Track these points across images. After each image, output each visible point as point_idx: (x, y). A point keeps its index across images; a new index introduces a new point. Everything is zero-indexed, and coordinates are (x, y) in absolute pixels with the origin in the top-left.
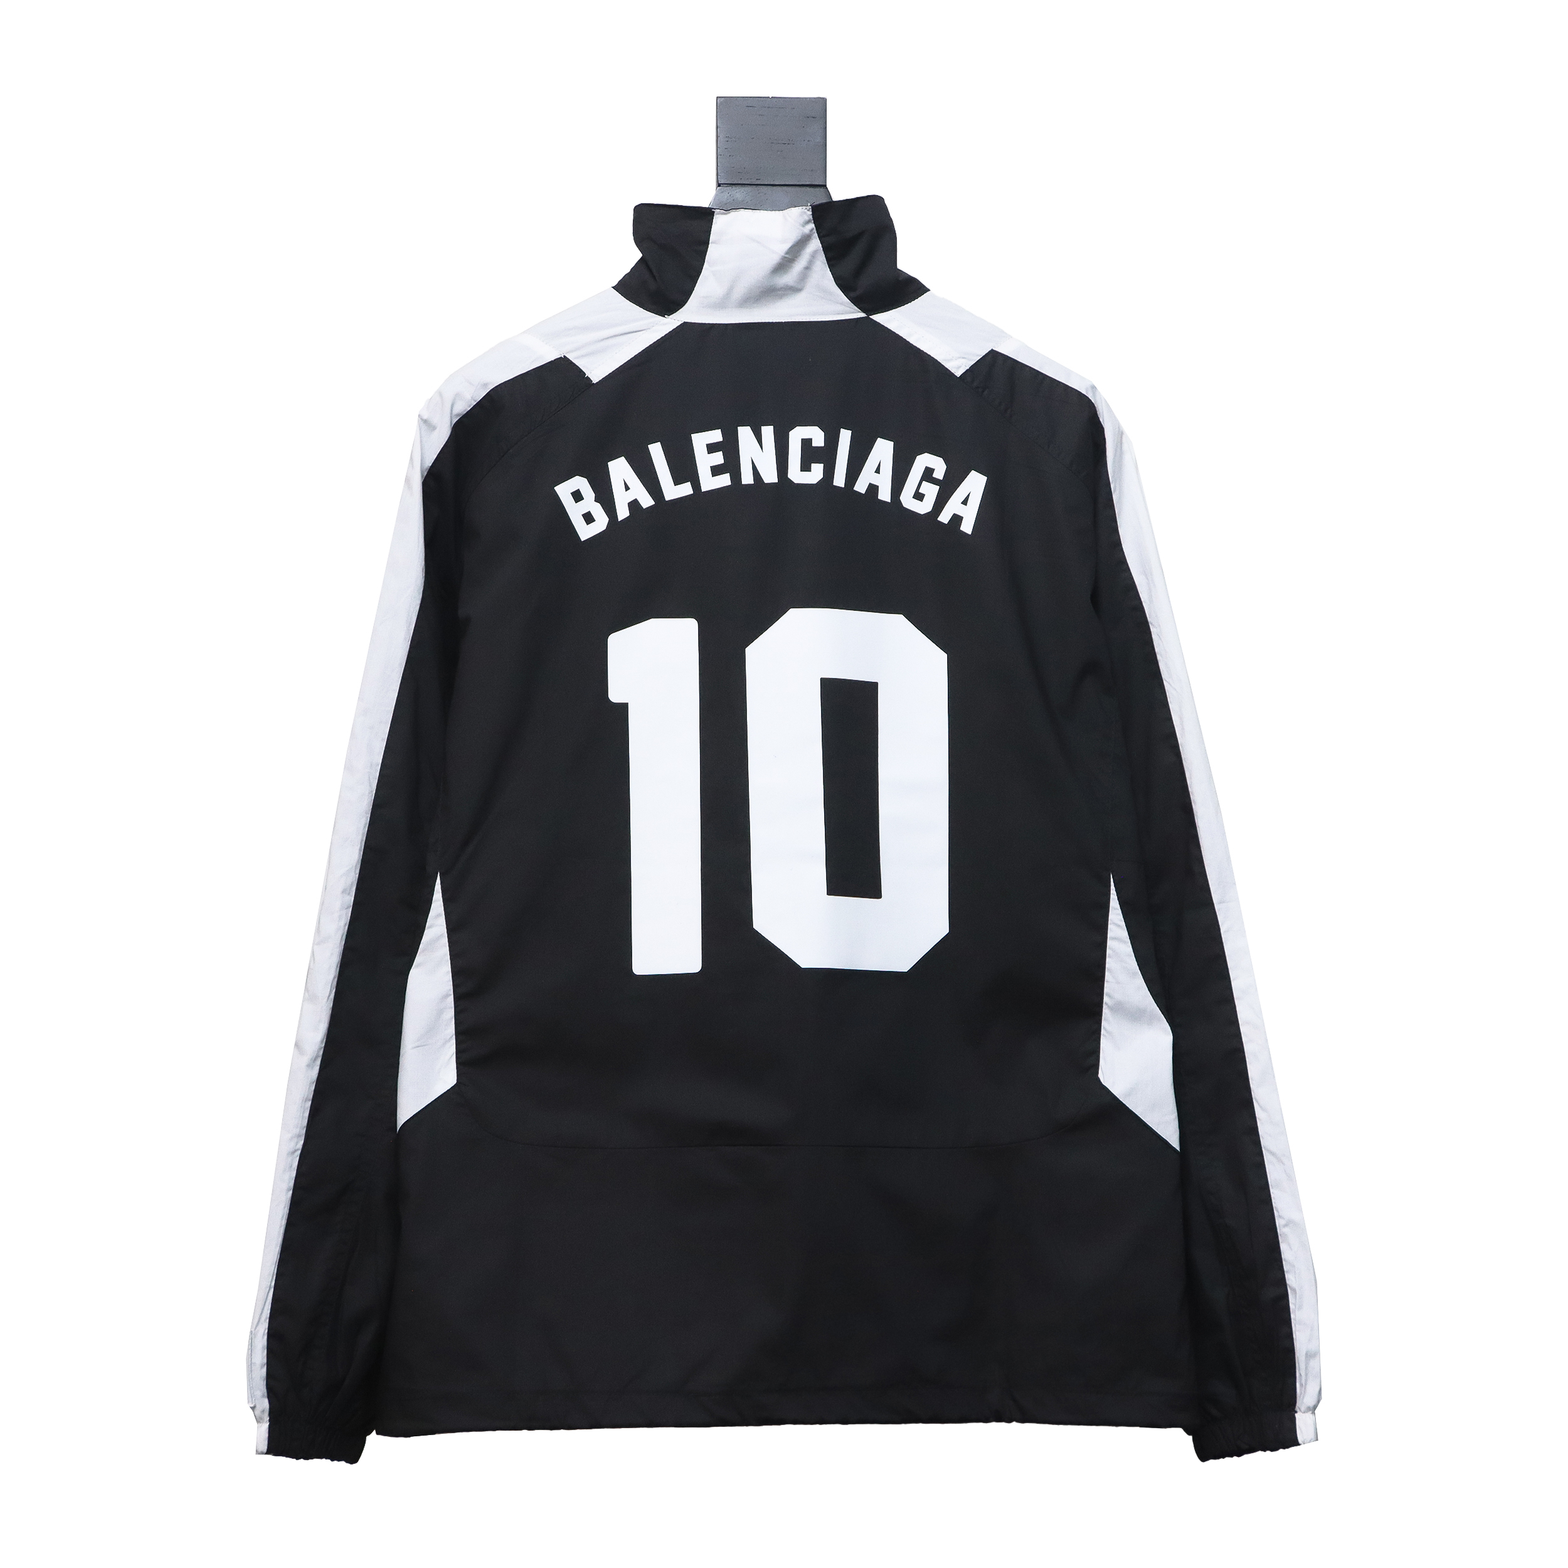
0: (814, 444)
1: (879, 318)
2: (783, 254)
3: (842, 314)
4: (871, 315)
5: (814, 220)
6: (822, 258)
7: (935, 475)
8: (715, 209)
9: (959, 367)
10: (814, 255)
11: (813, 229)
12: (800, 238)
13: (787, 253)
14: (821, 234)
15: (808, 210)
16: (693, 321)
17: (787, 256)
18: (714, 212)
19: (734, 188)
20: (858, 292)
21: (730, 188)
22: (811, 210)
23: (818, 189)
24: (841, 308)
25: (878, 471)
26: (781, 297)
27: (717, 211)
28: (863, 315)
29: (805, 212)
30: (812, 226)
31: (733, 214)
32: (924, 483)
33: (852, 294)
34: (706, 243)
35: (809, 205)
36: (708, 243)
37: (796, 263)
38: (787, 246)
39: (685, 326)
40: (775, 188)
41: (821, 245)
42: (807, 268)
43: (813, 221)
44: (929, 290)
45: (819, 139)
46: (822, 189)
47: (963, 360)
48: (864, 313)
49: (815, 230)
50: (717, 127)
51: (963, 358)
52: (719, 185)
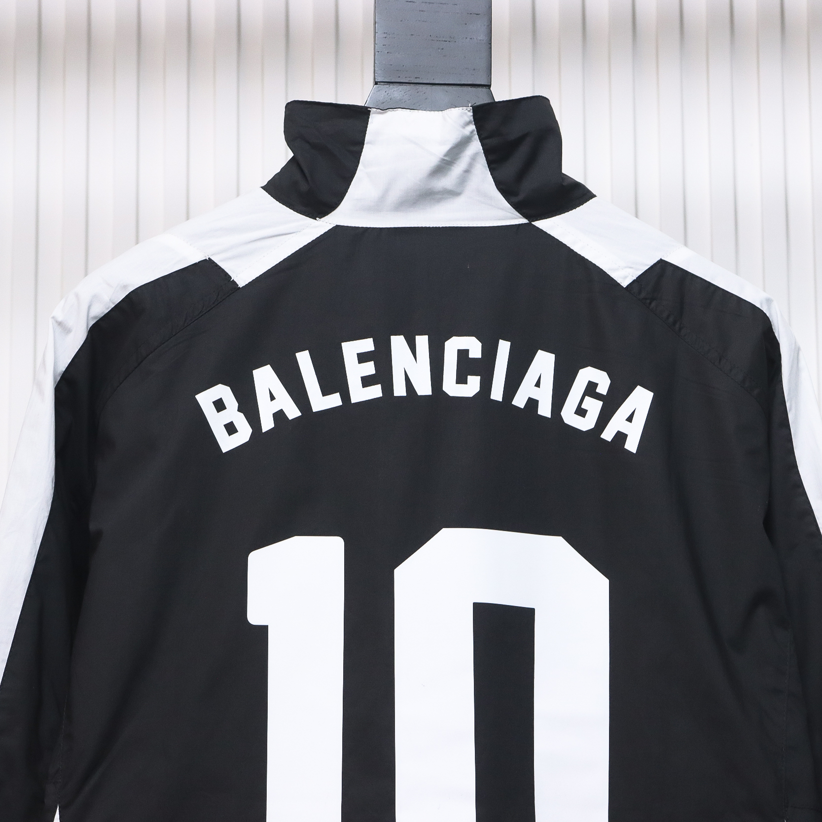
0: (471, 355)
1: (541, 224)
2: (441, 156)
3: (504, 220)
4: (534, 221)
5: (474, 121)
6: (482, 161)
7: (598, 390)
8: (371, 108)
9: (625, 277)
10: (474, 158)
11: (472, 132)
12: (459, 140)
13: (445, 156)
14: (483, 136)
15: (469, 111)
16: (346, 225)
17: (445, 158)
18: (370, 111)
19: (391, 86)
20: (521, 197)
21: (388, 86)
22: (472, 111)
23: (480, 89)
24: (501, 213)
25: (538, 385)
26: (439, 201)
27: (373, 110)
28: (525, 221)
29: (466, 113)
30: (473, 127)
31: (390, 114)
32: (587, 397)
33: (515, 199)
34: (362, 143)
35: (470, 105)
36: (363, 144)
37: (455, 165)
38: (446, 148)
39: (338, 231)
40: (434, 87)
41: (482, 148)
42: (467, 171)
43: (473, 123)
44: (595, 196)
45: (482, 37)
46: (484, 90)
47: (631, 270)
48: (526, 219)
49: (476, 132)
50: (375, 23)
51: (631, 268)
52: (376, 83)
